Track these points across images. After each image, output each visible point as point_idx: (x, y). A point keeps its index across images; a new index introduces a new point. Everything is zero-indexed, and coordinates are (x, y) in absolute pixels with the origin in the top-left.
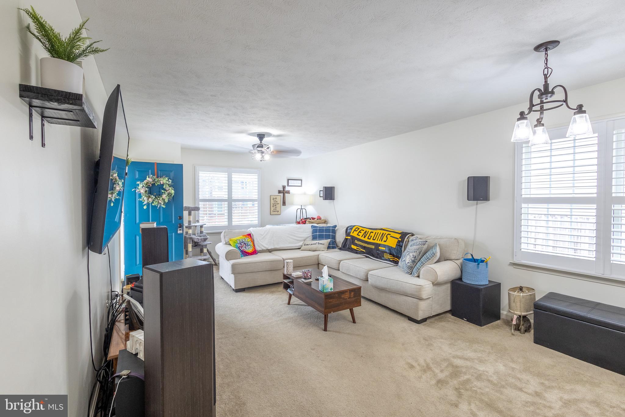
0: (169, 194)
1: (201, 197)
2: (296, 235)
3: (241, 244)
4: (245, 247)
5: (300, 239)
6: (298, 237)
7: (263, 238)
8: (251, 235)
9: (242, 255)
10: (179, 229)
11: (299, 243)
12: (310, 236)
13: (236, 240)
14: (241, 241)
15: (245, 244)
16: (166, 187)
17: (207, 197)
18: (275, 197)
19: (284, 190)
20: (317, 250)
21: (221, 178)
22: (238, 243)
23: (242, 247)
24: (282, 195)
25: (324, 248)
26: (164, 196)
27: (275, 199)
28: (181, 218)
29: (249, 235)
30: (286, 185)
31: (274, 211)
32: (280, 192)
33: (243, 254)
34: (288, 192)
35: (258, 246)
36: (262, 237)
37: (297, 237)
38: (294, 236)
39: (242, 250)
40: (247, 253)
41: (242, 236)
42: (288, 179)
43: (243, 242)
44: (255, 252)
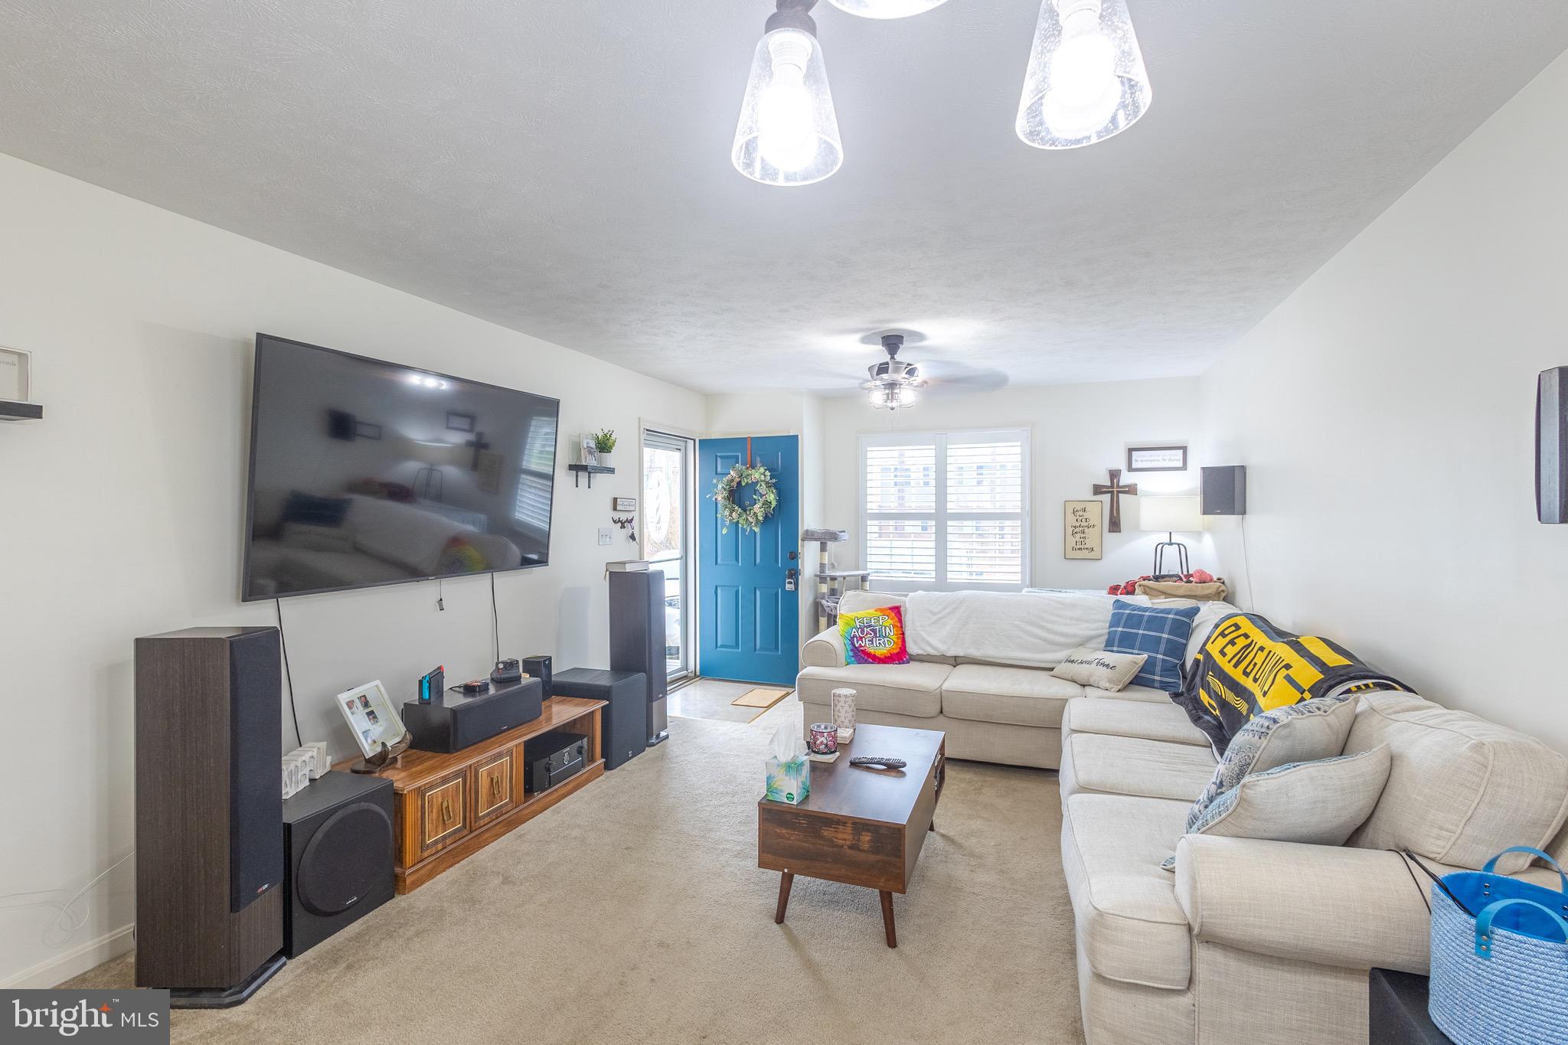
0: (767, 503)
1: (872, 507)
2: (1049, 626)
3: (862, 632)
4: (872, 641)
5: (1062, 640)
6: (1056, 633)
7: (934, 623)
8: (902, 609)
9: (853, 659)
10: (787, 581)
11: (1055, 651)
12: (1100, 636)
13: (851, 619)
14: (865, 621)
15: (874, 631)
16: (762, 488)
17: (892, 506)
18: (1079, 506)
19: (1112, 486)
20: (1092, 683)
21: (920, 457)
22: (856, 628)
23: (861, 638)
24: (1106, 498)
25: (1109, 682)
26: (757, 508)
27: (1081, 513)
28: (794, 556)
29: (897, 611)
30: (1121, 464)
31: (1078, 547)
32: (1098, 490)
33: (855, 656)
34: (1131, 490)
35: (915, 642)
36: (934, 618)
37: (1049, 631)
38: (1042, 628)
39: (857, 645)
40: (869, 655)
41: (872, 611)
42: (1129, 449)
43: (870, 626)
44: (900, 656)
